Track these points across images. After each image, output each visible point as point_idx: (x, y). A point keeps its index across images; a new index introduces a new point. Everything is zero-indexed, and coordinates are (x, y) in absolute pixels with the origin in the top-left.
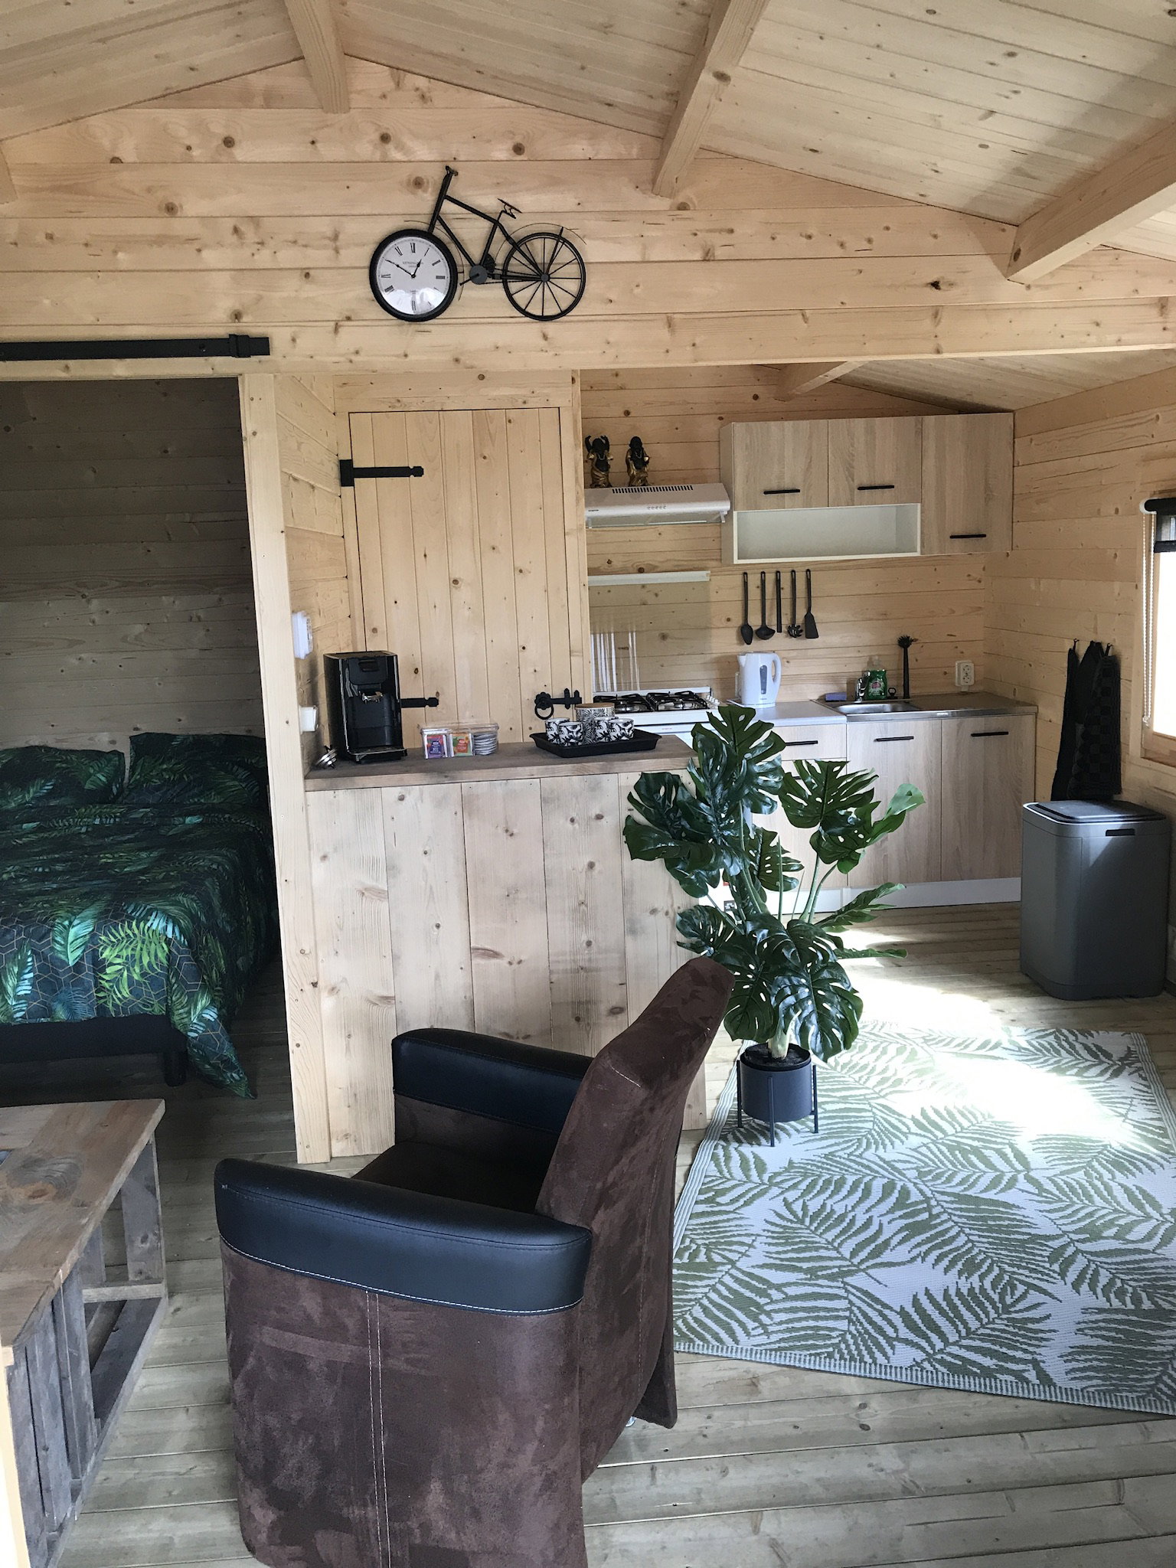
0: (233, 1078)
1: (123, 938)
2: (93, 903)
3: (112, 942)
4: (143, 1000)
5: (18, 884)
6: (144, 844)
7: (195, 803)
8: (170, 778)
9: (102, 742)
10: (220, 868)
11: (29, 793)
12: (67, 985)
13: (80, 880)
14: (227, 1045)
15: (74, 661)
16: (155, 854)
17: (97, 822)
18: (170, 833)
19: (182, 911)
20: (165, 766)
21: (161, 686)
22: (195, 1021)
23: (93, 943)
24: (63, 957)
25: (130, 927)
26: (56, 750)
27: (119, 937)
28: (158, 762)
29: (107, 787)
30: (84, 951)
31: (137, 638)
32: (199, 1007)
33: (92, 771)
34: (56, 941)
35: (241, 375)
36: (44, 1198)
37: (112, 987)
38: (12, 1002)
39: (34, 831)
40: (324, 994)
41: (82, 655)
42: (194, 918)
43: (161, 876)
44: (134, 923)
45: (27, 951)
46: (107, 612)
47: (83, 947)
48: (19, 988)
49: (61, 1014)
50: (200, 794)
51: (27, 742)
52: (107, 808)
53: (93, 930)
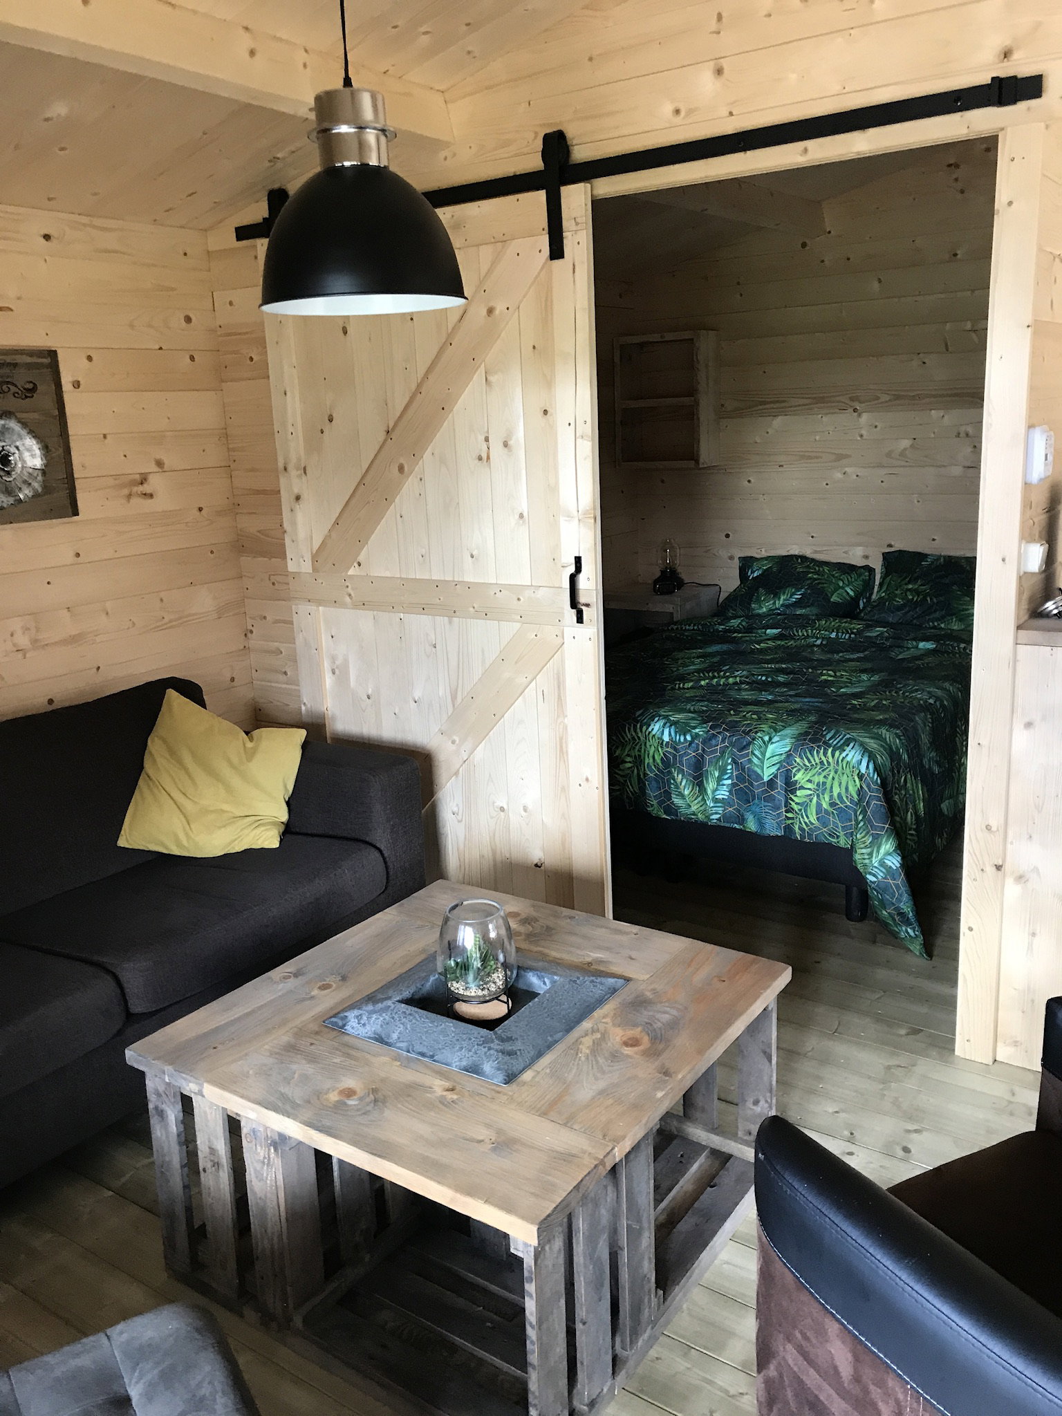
0: (908, 933)
1: (816, 764)
2: (797, 722)
3: (805, 765)
4: (828, 829)
5: (740, 690)
6: (868, 665)
7: (934, 627)
8: (913, 599)
9: (855, 557)
10: (938, 703)
11: (779, 600)
12: (759, 799)
13: (796, 695)
14: (905, 897)
15: (839, 475)
16: (876, 678)
17: (833, 635)
18: (900, 657)
19: (882, 746)
20: (910, 586)
21: (920, 503)
22: (876, 865)
23: (788, 763)
24: (759, 771)
25: (825, 754)
26: (813, 560)
27: (814, 763)
28: (903, 582)
29: (855, 601)
30: (779, 769)
31: (902, 454)
32: (882, 851)
33: (841, 584)
34: (754, 754)
35: (1002, 129)
36: (636, 1049)
37: (800, 810)
38: (710, 803)
39: (774, 638)
40: (1009, 882)
41: (847, 469)
42: (893, 755)
43: (873, 704)
44: (830, 750)
45: (728, 759)
46: (876, 427)
47: (778, 766)
48: (718, 792)
49: (752, 826)
50: (941, 619)
51: (788, 551)
52: (845, 622)
53: (790, 750)
